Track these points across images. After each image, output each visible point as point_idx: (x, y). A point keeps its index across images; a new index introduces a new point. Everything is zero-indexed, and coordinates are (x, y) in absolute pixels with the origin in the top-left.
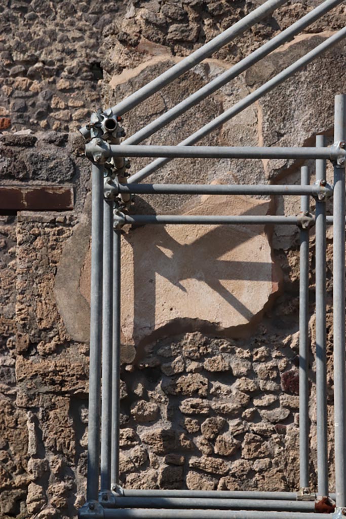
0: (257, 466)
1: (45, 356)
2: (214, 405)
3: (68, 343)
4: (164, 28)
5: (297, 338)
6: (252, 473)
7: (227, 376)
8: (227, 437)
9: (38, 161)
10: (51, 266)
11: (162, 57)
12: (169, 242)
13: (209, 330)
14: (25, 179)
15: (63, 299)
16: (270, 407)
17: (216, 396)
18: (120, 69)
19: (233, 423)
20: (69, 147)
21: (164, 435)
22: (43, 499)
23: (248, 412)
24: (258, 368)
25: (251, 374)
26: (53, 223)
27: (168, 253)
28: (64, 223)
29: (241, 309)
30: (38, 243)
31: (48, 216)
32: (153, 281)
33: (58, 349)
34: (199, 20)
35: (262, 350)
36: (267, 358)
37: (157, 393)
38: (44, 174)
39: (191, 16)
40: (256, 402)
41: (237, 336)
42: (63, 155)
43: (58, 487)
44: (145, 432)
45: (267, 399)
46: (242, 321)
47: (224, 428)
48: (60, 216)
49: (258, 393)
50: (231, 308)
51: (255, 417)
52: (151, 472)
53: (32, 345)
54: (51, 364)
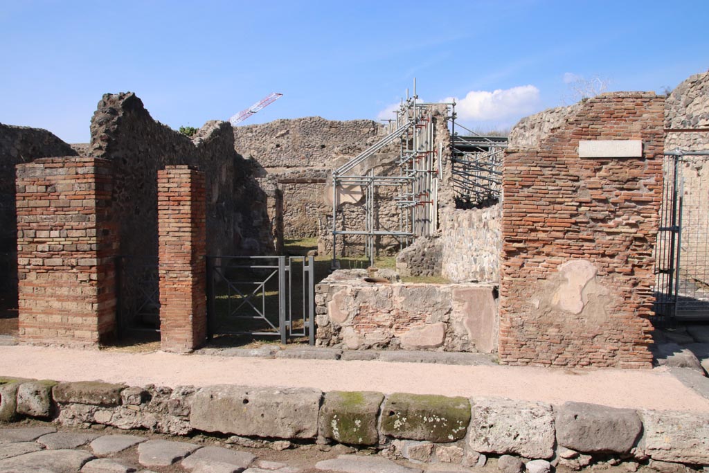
1: (322, 208)
2: (351, 217)
3: (326, 206)
5: (365, 205)
7: (353, 212)
8: (353, 222)
9: (320, 174)
10: (322, 192)
11: (342, 156)
12: (343, 188)
13: (350, 204)
14: (318, 177)
15: (325, 198)
17: (351, 215)
20: (326, 171)
21: (342, 222)
22: (322, 232)
24: (359, 210)
25: (357, 211)
27: (342, 190)
29: (356, 200)
30: (320, 188)
31: (322, 184)
33: (324, 207)
35: (359, 207)
37: (341, 215)
38: (321, 176)
41: (355, 205)
42: (325, 173)
44: (339, 221)
46: (355, 202)
47: (353, 220)
48: (324, 184)
49: (359, 215)
50: (354, 200)
53: (319, 206)
54: (323, 210)
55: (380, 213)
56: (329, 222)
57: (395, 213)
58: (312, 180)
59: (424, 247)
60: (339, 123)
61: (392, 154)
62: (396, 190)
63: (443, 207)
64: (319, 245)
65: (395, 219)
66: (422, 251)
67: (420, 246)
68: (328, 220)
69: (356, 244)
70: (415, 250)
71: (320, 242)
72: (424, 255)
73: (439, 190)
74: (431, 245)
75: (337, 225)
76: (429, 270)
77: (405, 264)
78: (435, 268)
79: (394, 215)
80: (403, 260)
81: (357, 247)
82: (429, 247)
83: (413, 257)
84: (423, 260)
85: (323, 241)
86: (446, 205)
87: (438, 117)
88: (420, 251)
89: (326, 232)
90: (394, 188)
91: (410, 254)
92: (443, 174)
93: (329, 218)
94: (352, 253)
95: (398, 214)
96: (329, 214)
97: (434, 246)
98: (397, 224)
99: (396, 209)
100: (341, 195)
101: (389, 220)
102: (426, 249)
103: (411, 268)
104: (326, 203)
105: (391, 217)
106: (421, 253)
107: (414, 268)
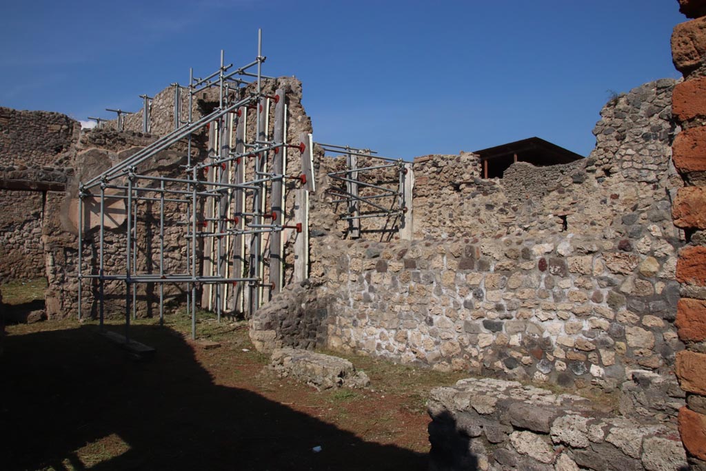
0: (119, 268)
1: (56, 235)
2: (108, 251)
3: (63, 232)
4: (94, 140)
6: (118, 270)
7: (111, 243)
8: (111, 260)
9: (54, 175)
10: (58, 208)
11: (93, 148)
13: (107, 229)
14: (50, 181)
15: (62, 219)
16: (123, 251)
17: (108, 248)
18: (81, 150)
19: (113, 256)
20: (64, 172)
21: (92, 260)
22: (55, 279)
23: (117, 253)
24: (121, 240)
25: (118, 242)
26: (59, 195)
27: (94, 205)
28: (62, 195)
29: (116, 223)
30: (54, 201)
31: (57, 193)
32: (90, 214)
33: (60, 234)
34: (105, 139)
35: (121, 235)
36: (123, 237)
37: (90, 247)
38: (56, 179)
39: (103, 137)
40: (120, 250)
41: (115, 231)
42: (63, 174)
43: (61, 275)
44: (86, 259)
45: (122, 249)
46: (115, 226)
47: (110, 257)
48: (61, 193)
49: (120, 247)
50: (114, 224)
51: (119, 254)
52: (88, 270)
53: (52, 232)
54: (58, 238)
55: (153, 245)
56: (69, 260)
57: (176, 245)
58: (39, 185)
59: (301, 302)
60: (14, 112)
61: (174, 152)
62: (178, 210)
63: (322, 235)
64: (49, 301)
65: (176, 254)
66: (297, 309)
67: (294, 299)
68: (66, 257)
69: (116, 297)
70: (286, 308)
71: (52, 295)
72: (300, 315)
73: (312, 208)
74: (313, 297)
75: (83, 264)
76: (309, 340)
77: (272, 333)
78: (318, 335)
79: (174, 249)
80: (269, 326)
81: (117, 301)
82: (309, 302)
83: (284, 319)
84: (299, 323)
85: (58, 293)
86: (326, 232)
87: (291, 96)
88: (294, 309)
89: (63, 277)
90: (176, 206)
91: (279, 314)
92: (316, 183)
93: (68, 253)
94: (109, 311)
95: (180, 247)
96: (70, 245)
97: (315, 300)
98: (178, 263)
99: (178, 239)
100: (92, 214)
101: (167, 257)
102: (303, 305)
103: (282, 338)
104: (64, 225)
105: (169, 251)
106: (296, 312)
107: (286, 337)
